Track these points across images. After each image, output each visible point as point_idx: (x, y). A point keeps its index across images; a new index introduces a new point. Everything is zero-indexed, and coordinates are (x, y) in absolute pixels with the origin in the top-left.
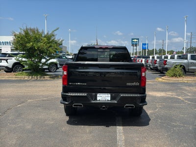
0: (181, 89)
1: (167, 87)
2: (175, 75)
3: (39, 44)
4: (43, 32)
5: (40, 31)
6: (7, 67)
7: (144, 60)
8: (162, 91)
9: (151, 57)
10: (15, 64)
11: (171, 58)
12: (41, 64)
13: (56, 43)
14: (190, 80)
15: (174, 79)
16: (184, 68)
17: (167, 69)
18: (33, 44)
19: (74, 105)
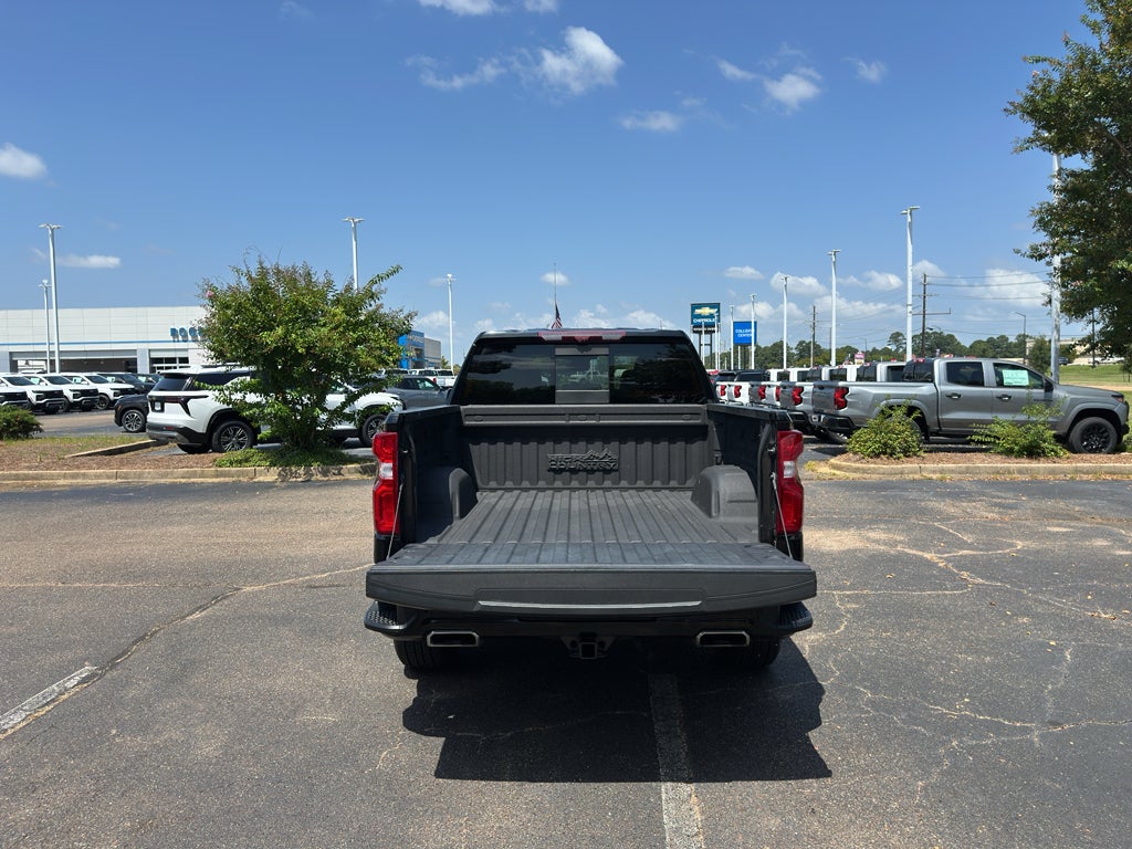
0: (923, 512)
1: (861, 504)
2: (886, 451)
3: (312, 333)
4: (329, 284)
5: (319, 278)
6: (185, 432)
7: (746, 386)
8: (844, 524)
9: (774, 373)
10: (219, 419)
11: (859, 378)
12: (324, 417)
13: (384, 326)
14: (952, 471)
15: (884, 468)
16: (921, 421)
17: (849, 426)
18: (287, 333)
19: (434, 639)
